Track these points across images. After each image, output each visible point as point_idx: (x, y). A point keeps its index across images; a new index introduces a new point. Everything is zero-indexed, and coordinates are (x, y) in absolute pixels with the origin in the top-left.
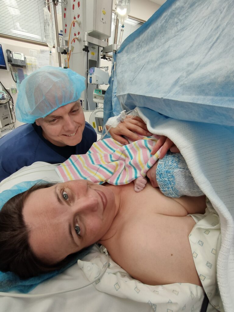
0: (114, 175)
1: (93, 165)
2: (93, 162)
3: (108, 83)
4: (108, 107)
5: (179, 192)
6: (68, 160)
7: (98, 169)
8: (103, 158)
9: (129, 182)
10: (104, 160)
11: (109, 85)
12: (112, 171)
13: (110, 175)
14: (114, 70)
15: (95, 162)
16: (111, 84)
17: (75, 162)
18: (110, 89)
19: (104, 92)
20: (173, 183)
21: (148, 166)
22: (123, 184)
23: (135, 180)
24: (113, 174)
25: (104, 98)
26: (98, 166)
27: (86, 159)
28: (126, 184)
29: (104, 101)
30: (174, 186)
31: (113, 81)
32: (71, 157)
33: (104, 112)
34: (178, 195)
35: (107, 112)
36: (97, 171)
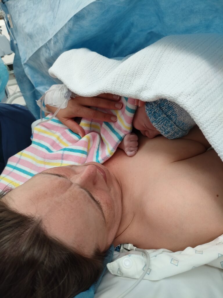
0: (90, 153)
1: (53, 153)
2: (48, 149)
3: (11, 52)
4: (27, 86)
5: (186, 124)
6: (7, 168)
7: (63, 155)
8: (62, 138)
9: (114, 151)
10: (65, 140)
11: (13, 54)
12: (85, 150)
13: (84, 156)
14: (12, 27)
15: (51, 148)
16: (16, 51)
17: (18, 163)
18: (17, 58)
19: (10, 67)
20: (174, 117)
21: (131, 111)
22: (107, 159)
23: (120, 144)
24: (87, 154)
25: (14, 76)
26: (61, 152)
27: (35, 152)
28: (110, 156)
29: (17, 80)
30: (176, 120)
31: (17, 44)
32: (9, 163)
33: (23, 95)
34: (185, 131)
35: (29, 93)
36: (62, 159)
